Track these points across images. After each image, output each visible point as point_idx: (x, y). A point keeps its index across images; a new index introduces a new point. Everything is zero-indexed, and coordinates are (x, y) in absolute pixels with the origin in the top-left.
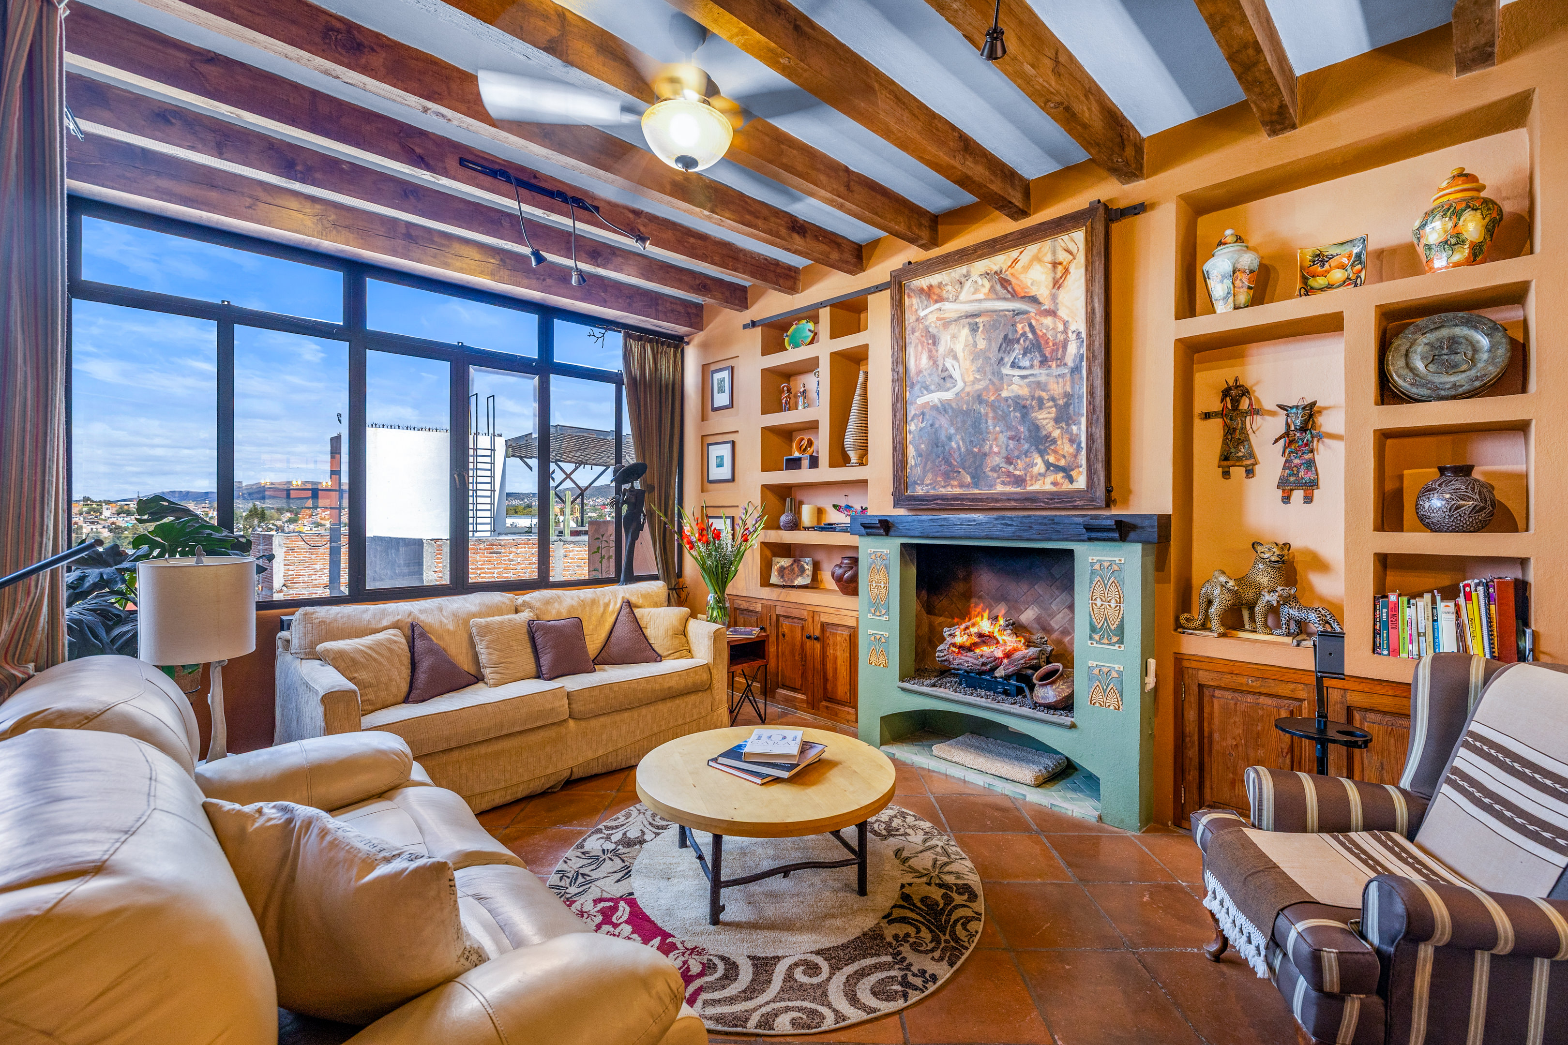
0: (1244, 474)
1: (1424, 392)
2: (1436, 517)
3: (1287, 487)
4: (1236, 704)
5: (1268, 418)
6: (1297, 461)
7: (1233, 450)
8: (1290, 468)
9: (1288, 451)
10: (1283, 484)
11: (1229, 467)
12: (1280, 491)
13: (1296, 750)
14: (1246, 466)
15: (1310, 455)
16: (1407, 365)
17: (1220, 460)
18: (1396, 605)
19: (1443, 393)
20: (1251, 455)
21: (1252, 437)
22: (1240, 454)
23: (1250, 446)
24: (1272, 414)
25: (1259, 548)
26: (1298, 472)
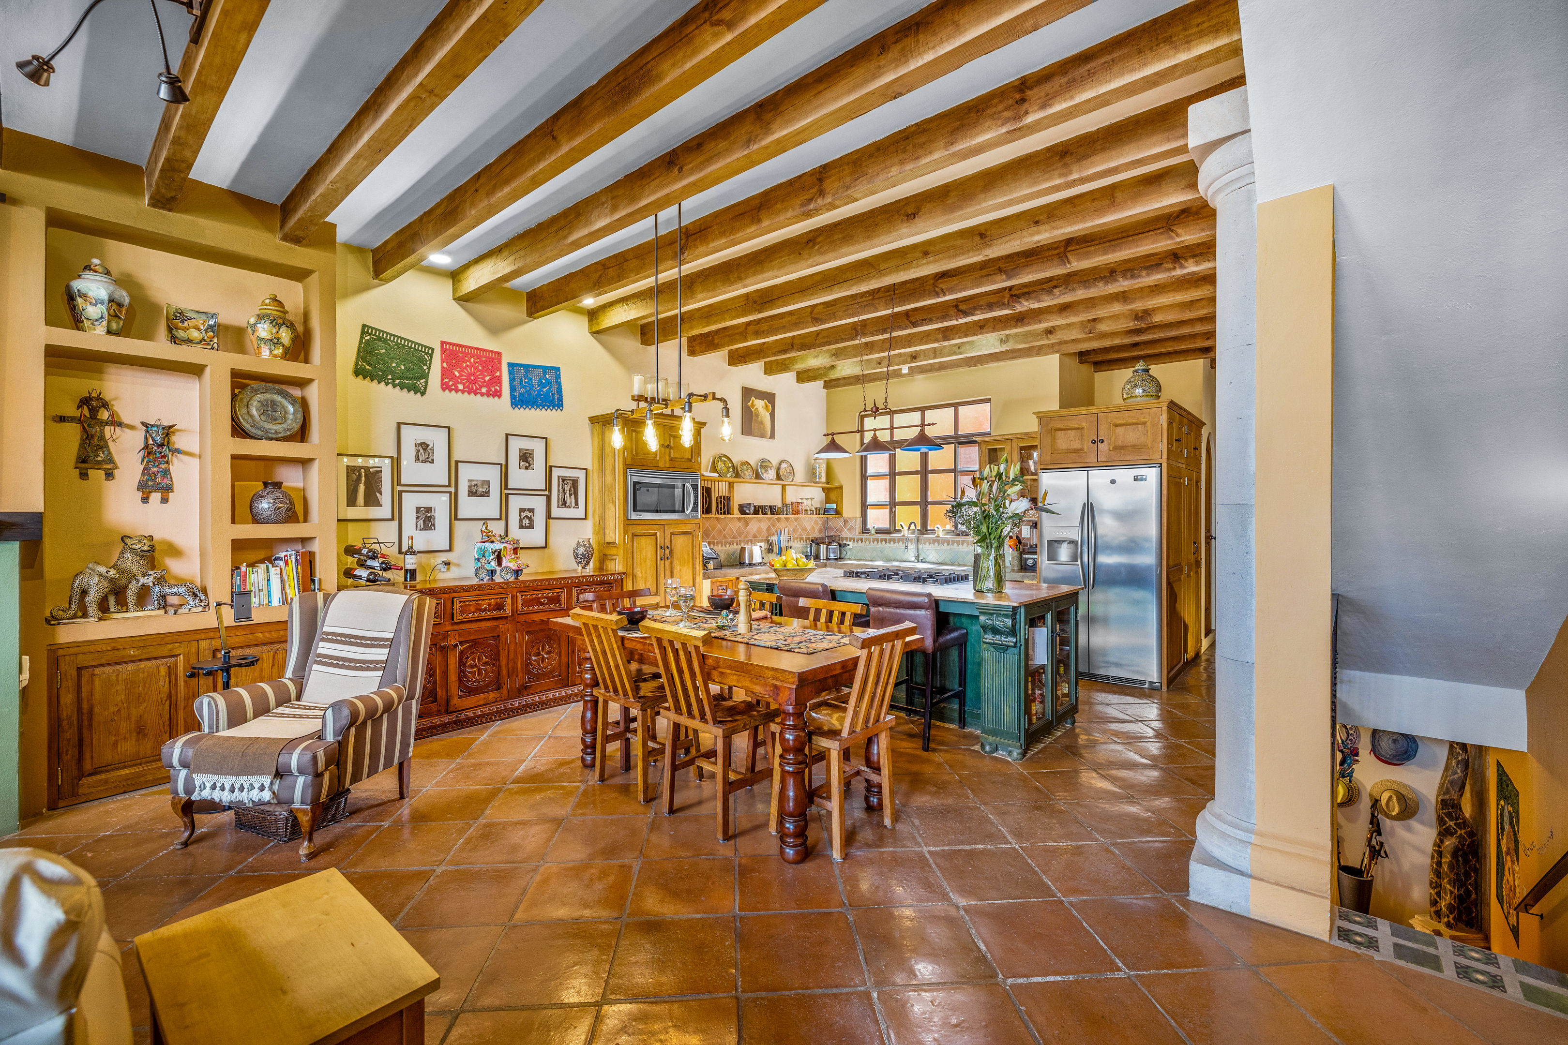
0: (104, 477)
1: (259, 433)
2: (266, 514)
3: (146, 489)
4: (117, 675)
5: (126, 430)
6: (154, 469)
7: (91, 454)
8: (148, 474)
9: (146, 460)
10: (142, 486)
11: (87, 469)
12: (140, 494)
13: (173, 697)
14: (106, 470)
15: (166, 466)
16: (248, 413)
17: (77, 462)
18: (246, 573)
19: (270, 435)
20: (111, 460)
21: (111, 444)
22: (99, 459)
23: (110, 453)
24: (132, 427)
25: (128, 541)
26: (156, 478)
